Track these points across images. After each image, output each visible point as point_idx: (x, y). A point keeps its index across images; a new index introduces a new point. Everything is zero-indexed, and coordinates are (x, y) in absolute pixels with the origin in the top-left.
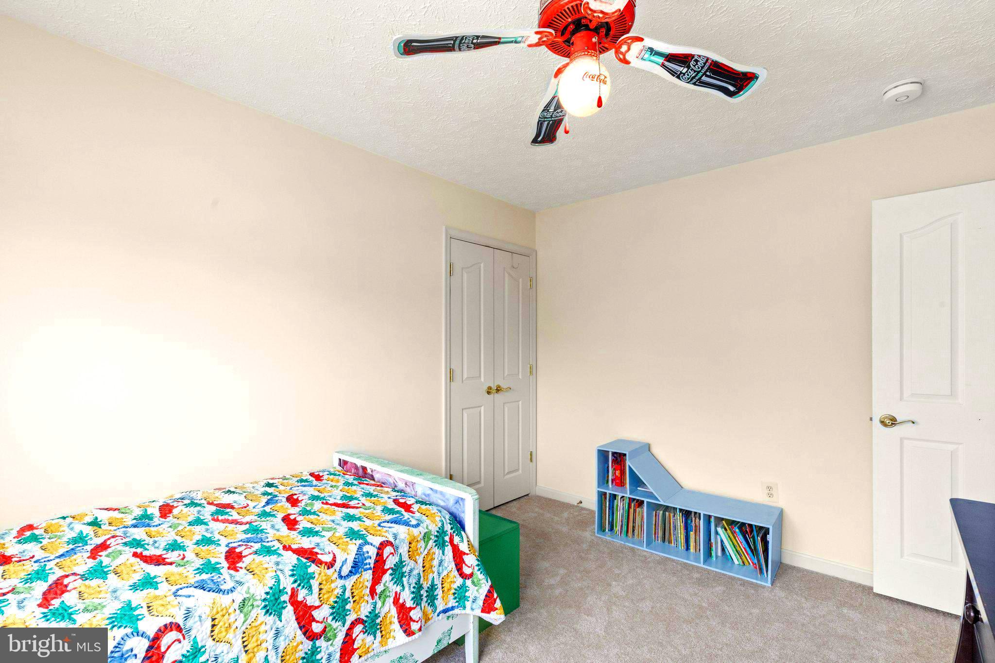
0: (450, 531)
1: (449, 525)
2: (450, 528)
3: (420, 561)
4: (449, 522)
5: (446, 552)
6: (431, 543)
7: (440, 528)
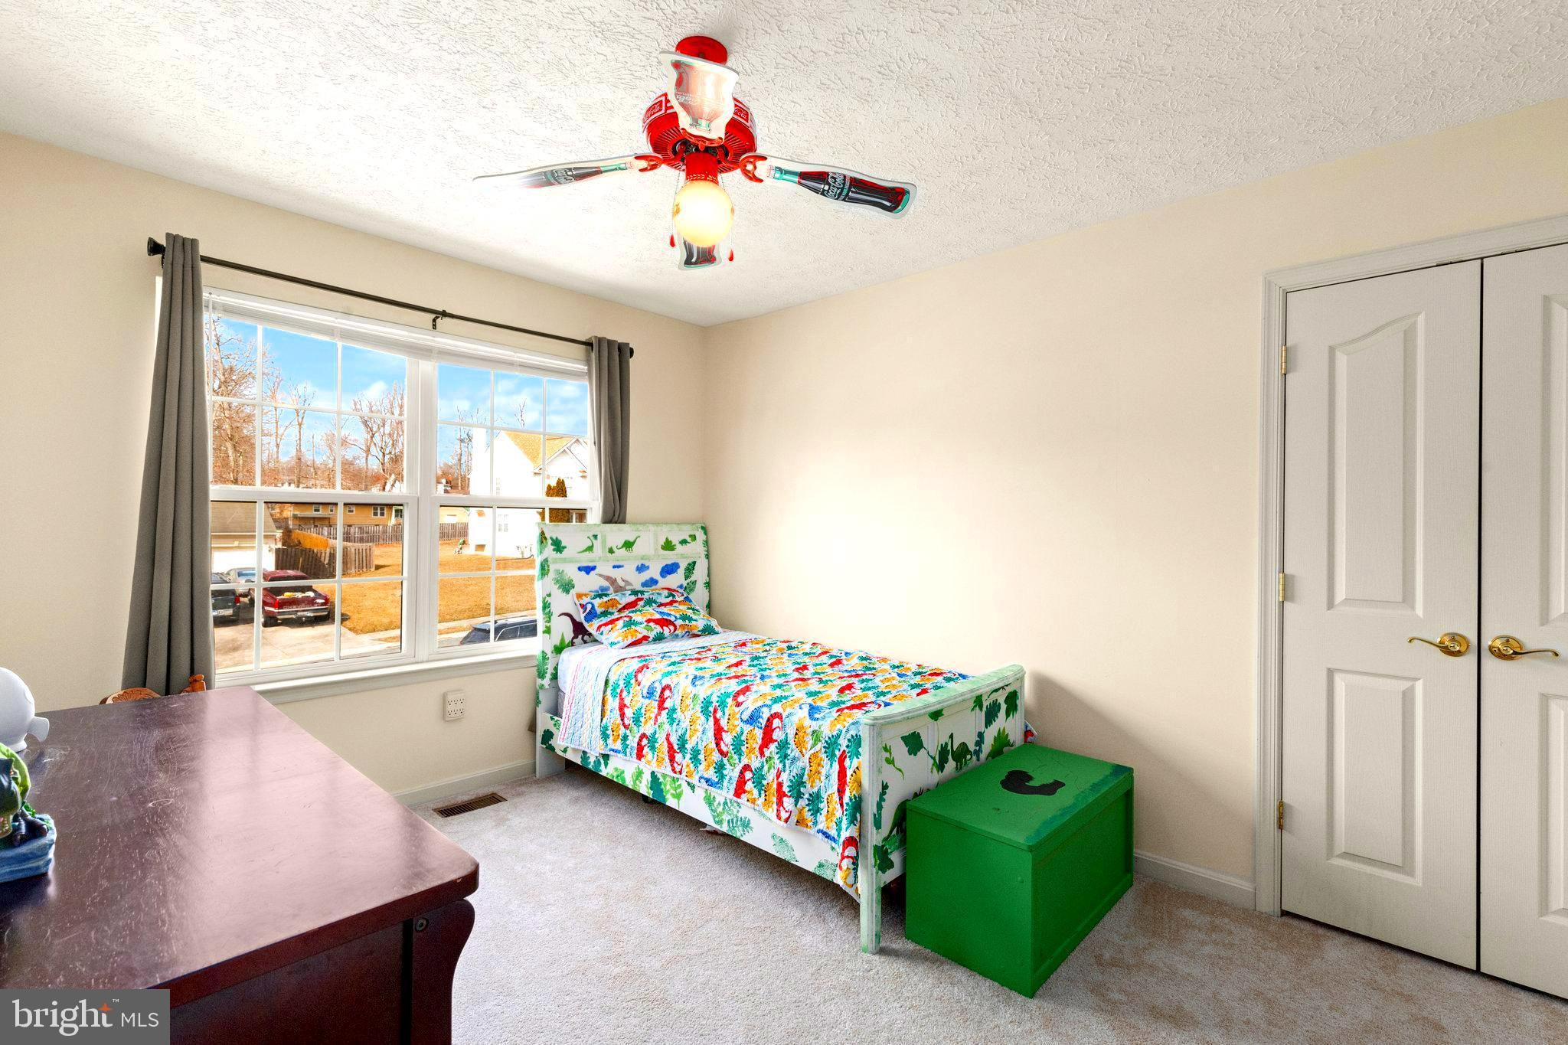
0: (843, 748)
1: (846, 741)
2: (846, 744)
3: (807, 756)
4: (850, 738)
5: (833, 765)
6: (819, 746)
7: (833, 736)
